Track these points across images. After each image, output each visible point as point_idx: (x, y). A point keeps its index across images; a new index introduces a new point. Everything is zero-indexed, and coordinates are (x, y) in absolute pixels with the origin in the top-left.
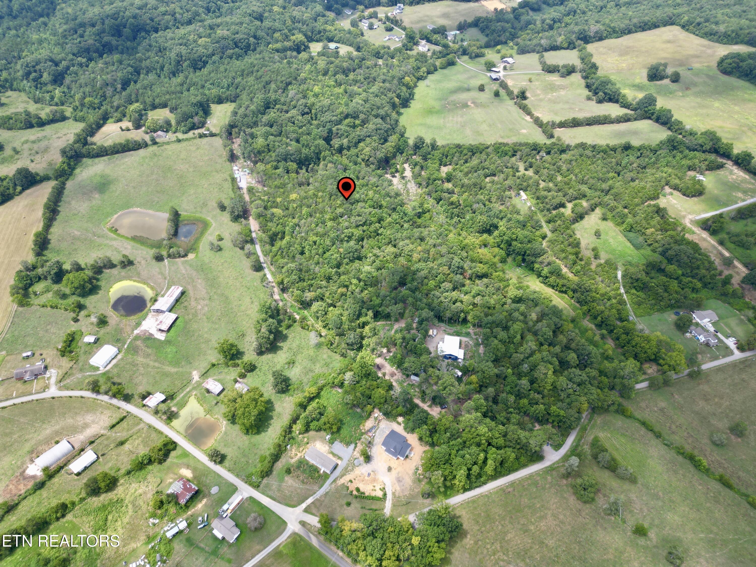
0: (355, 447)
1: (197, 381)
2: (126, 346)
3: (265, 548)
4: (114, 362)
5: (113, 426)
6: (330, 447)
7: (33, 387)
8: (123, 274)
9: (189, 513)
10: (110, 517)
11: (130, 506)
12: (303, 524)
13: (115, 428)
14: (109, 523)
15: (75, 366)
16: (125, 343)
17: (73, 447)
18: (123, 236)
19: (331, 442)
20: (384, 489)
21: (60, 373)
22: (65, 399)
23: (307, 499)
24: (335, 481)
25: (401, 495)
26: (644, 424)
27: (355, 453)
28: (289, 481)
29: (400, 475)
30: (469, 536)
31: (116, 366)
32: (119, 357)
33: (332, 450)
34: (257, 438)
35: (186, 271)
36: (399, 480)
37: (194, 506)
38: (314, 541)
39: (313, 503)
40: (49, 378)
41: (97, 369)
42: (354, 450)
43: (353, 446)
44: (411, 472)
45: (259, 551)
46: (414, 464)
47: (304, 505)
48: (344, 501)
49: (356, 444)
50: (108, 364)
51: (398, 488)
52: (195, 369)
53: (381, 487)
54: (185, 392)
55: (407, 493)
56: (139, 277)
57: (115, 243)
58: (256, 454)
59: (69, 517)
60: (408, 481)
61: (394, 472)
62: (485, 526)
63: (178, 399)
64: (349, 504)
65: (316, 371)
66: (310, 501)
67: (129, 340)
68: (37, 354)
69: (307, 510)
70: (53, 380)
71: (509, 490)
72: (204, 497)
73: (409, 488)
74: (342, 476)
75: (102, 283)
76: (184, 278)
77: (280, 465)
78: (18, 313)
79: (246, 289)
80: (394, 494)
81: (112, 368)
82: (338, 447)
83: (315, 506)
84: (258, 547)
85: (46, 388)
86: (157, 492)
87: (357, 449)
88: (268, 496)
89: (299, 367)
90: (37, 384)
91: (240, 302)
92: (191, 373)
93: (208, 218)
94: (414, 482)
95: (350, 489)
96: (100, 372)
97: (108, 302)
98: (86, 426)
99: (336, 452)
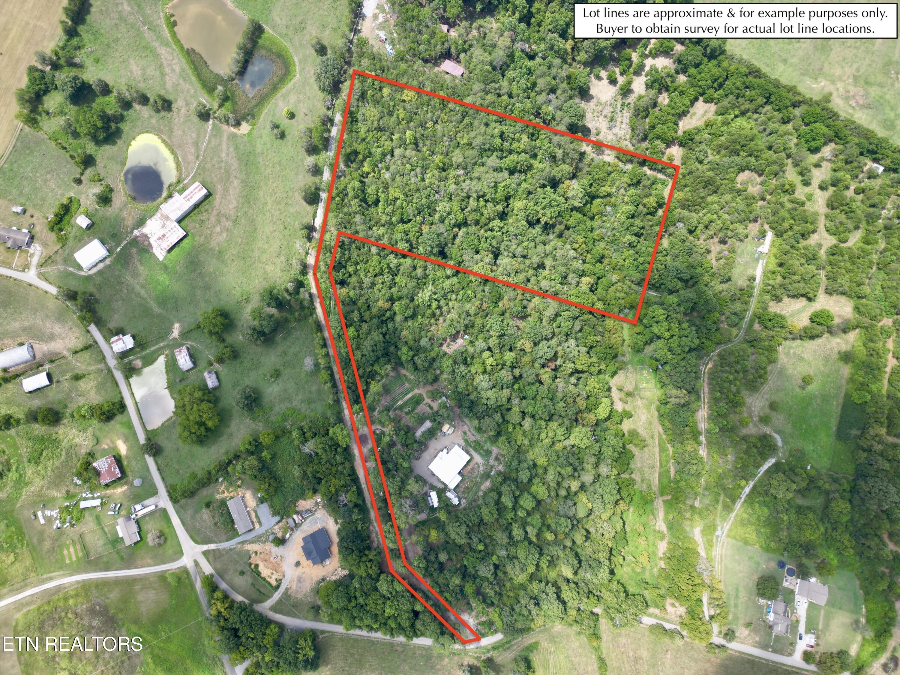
0: (280, 521)
1: (175, 339)
2: (119, 249)
3: (155, 565)
4: (101, 266)
5: (76, 352)
6: (257, 505)
7: (14, 259)
8: (154, 121)
9: (108, 491)
10: (44, 454)
11: (64, 453)
12: (196, 563)
13: (78, 355)
14: (42, 458)
15: (60, 252)
16: (119, 245)
17: (34, 356)
18: (178, 42)
19: (262, 501)
20: (281, 580)
21: (44, 254)
22: (41, 292)
23: (211, 542)
24: (243, 543)
25: (293, 595)
26: (602, 660)
27: (276, 527)
28: (205, 514)
29: (304, 576)
30: (329, 667)
31: (100, 272)
32: (108, 262)
33: (258, 510)
34: (198, 450)
35: (228, 155)
36: (300, 580)
37: (115, 488)
38: (198, 585)
39: (214, 550)
40: (32, 255)
41: (80, 268)
42: (277, 523)
43: (277, 518)
44: (315, 579)
45: (149, 565)
46: (324, 574)
47: (205, 547)
48: (240, 569)
49: (282, 518)
50: (92, 268)
51: (294, 587)
52: (178, 321)
53: (279, 578)
54: (157, 346)
55: (299, 596)
56: (170, 138)
57: (163, 51)
58: (189, 467)
59: (13, 432)
60: (307, 586)
61: (300, 569)
62: (350, 668)
63: (148, 351)
64: (242, 573)
65: (295, 403)
66: (212, 546)
67: (125, 242)
68: (28, 214)
69: (206, 553)
70: (35, 261)
71: (398, 648)
72: (126, 483)
73: (304, 593)
74: (252, 542)
75: (125, 127)
76: (220, 168)
77: (205, 493)
78: (23, 134)
79: (282, 227)
80: (287, 589)
81: (95, 274)
82: (265, 510)
83: (214, 556)
84: (149, 561)
85: (25, 267)
86: (89, 454)
87: (280, 524)
88: (180, 518)
89: (281, 385)
90: (19, 257)
91: (266, 246)
92: (173, 324)
93: (296, 59)
94: (312, 590)
95: (251, 561)
96: (82, 273)
97: (123, 164)
98: (52, 337)
99: (260, 514)
